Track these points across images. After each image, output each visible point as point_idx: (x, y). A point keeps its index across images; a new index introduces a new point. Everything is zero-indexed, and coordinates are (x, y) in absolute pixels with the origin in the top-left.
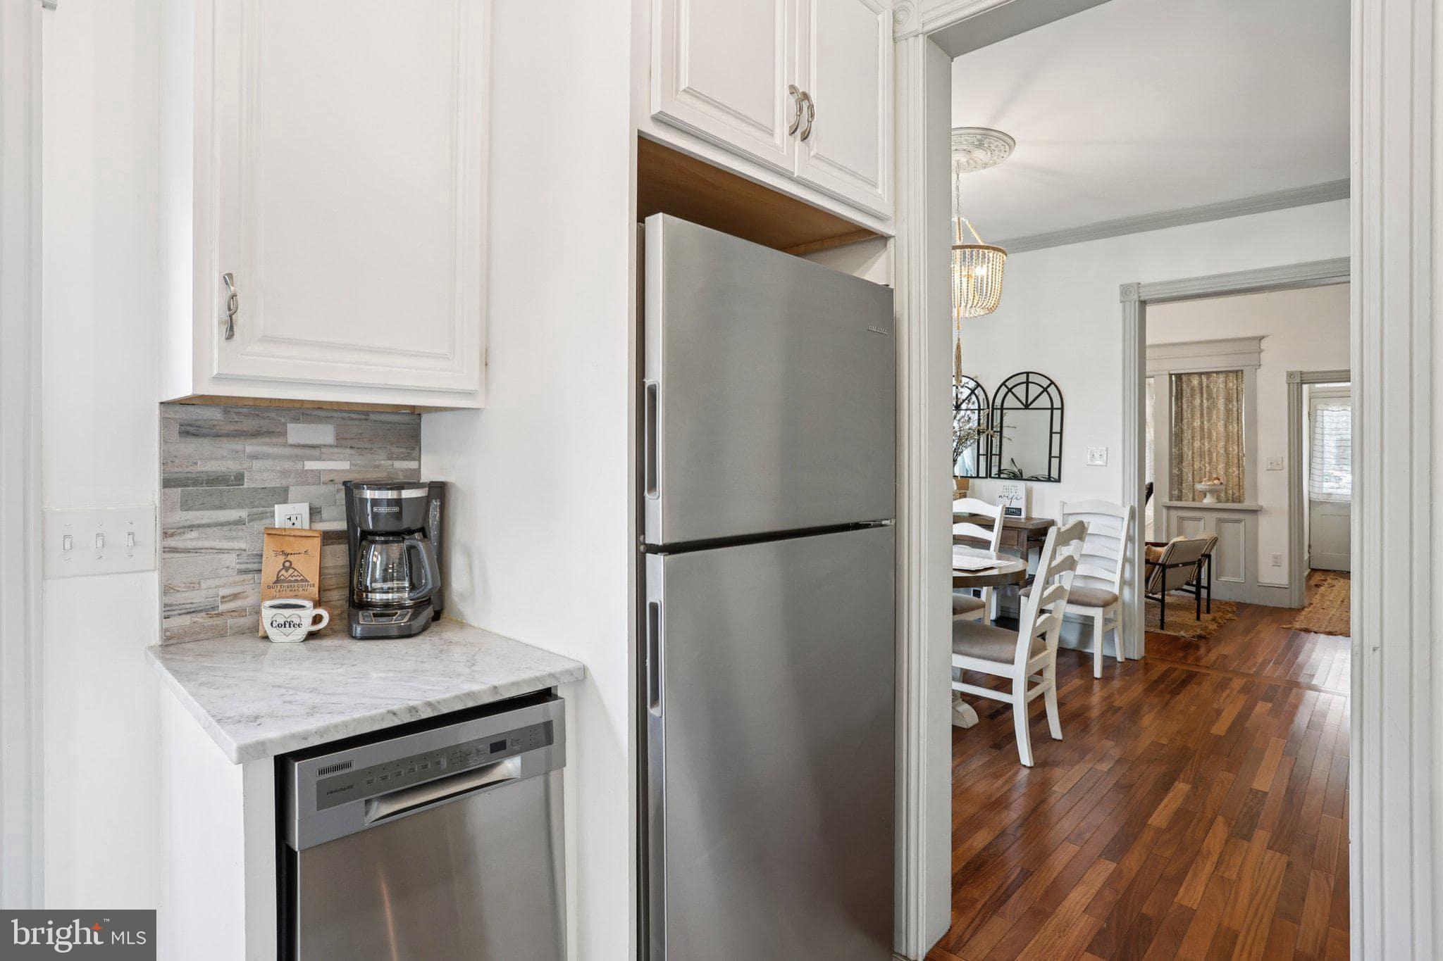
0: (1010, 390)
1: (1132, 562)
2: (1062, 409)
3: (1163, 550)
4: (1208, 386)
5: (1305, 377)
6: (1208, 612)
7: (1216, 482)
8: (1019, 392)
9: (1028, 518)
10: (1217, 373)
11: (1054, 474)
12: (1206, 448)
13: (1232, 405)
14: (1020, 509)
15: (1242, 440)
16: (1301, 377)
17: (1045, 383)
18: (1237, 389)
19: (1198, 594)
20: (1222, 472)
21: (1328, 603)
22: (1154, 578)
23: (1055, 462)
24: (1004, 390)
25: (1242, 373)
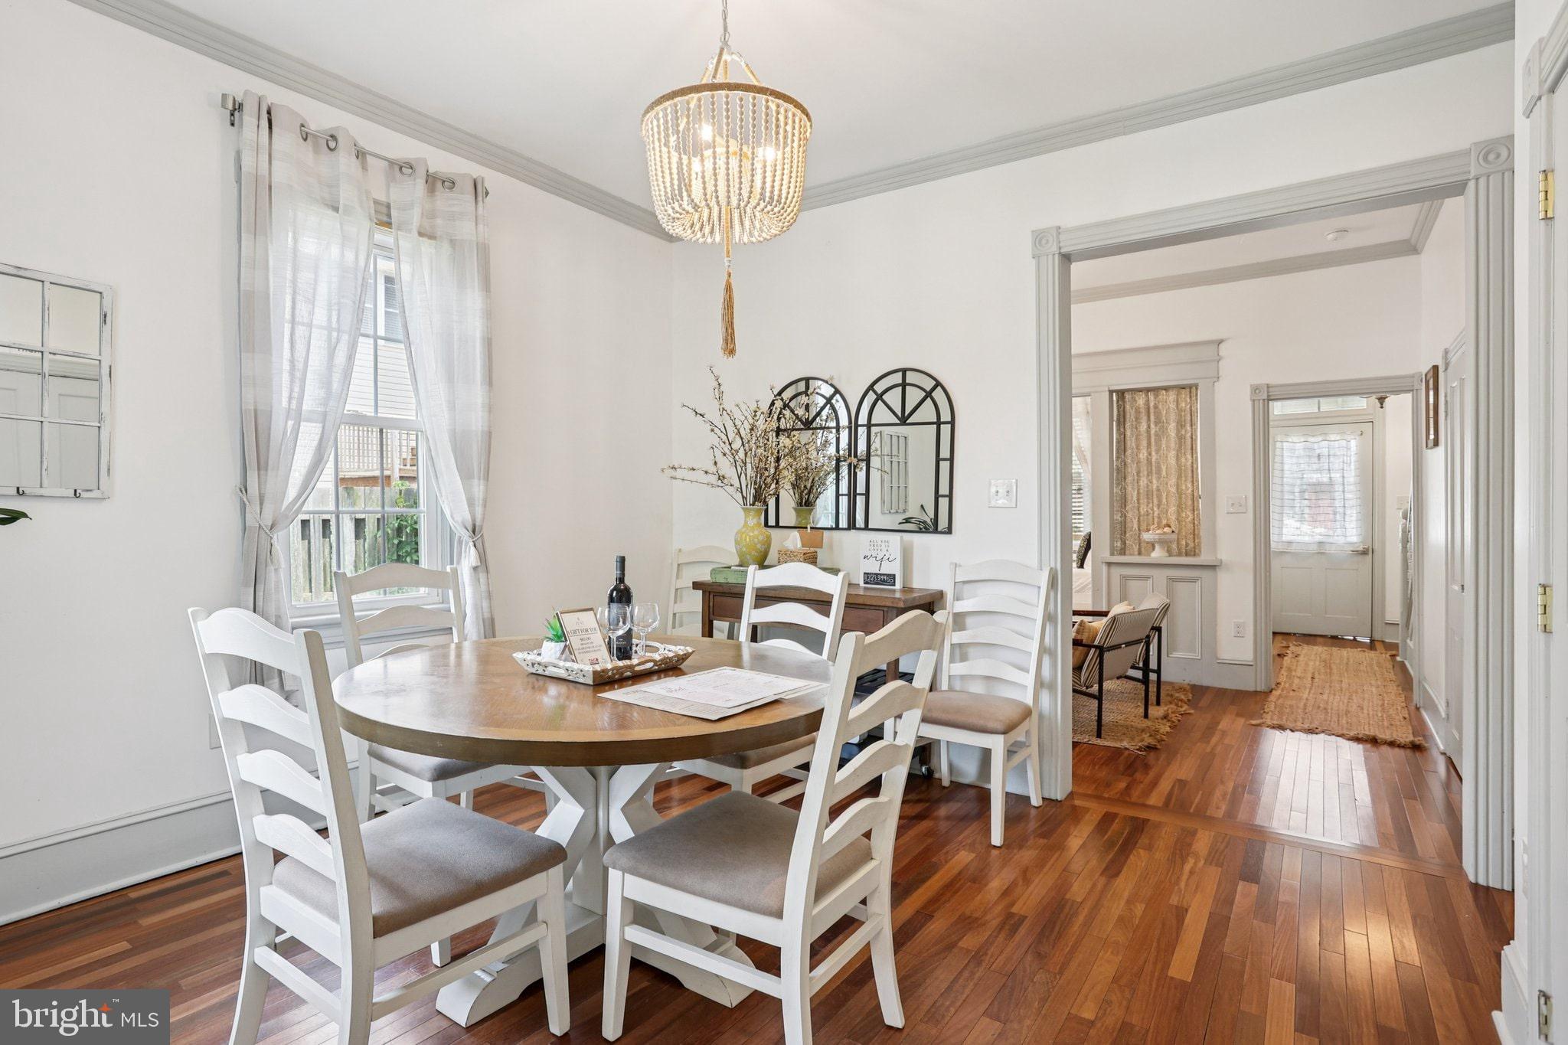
0: (880, 397)
1: (1052, 653)
2: (952, 423)
3: (1100, 624)
4: (1156, 407)
5: (1274, 392)
6: (1158, 703)
7: (1167, 530)
8: (893, 398)
9: (906, 589)
10: (1166, 389)
11: (943, 524)
12: (1155, 487)
13: (1186, 431)
14: (894, 575)
15: (1197, 475)
16: (1268, 392)
17: (928, 384)
18: (1191, 410)
19: (1145, 681)
20: (1173, 518)
21: (1296, 681)
22: (1087, 668)
23: (944, 503)
24: (871, 397)
25: (1197, 389)
